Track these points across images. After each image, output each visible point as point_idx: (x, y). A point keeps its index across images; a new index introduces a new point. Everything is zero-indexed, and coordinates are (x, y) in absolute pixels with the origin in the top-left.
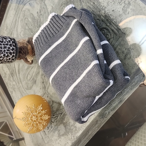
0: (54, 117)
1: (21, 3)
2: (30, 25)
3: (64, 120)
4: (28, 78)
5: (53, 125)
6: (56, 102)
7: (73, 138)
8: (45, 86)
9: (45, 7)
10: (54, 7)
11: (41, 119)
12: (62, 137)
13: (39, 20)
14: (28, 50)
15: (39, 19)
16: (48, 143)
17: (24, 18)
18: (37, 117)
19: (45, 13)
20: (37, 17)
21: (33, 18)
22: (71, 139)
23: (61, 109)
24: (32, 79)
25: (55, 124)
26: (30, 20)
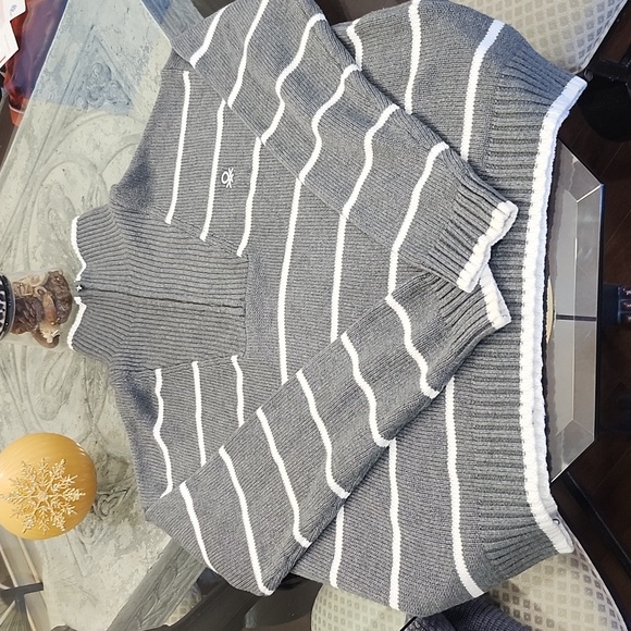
0: (108, 500)
1: (40, 162)
2: (63, 232)
3: (132, 507)
4: (49, 385)
5: (105, 525)
6: (115, 458)
7: (149, 556)
8: (91, 412)
12: (125, 556)
14: (43, 308)
16: (89, 574)
17: (48, 209)
18: (49, 492)
22: (146, 558)
23: (127, 478)
24: (57, 388)
25: (110, 520)
26: (61, 216)
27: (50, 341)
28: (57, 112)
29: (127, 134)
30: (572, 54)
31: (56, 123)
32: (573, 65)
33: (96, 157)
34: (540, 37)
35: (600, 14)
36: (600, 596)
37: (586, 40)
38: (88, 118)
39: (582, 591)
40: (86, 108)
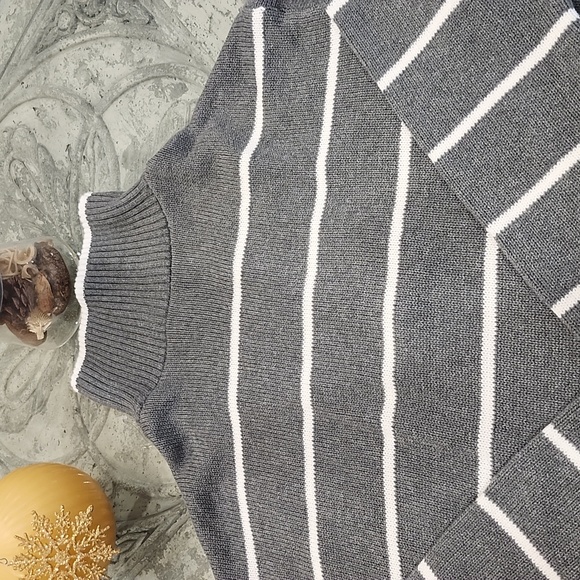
0: (119, 542)
2: (35, 190)
3: (161, 556)
6: (128, 489)
8: (85, 426)
9: (101, 133)
10: (140, 139)
11: (87, 560)
13: (74, 178)
14: (36, 294)
15: (74, 171)
17: (9, 158)
18: (71, 552)
19: (102, 155)
20: (67, 165)
21: (49, 166)
23: (148, 516)
26: (33, 168)
27: (40, 337)
28: (25, 31)
29: (146, 63)
33: (92, 93)
38: (78, 40)
40: (74, 27)
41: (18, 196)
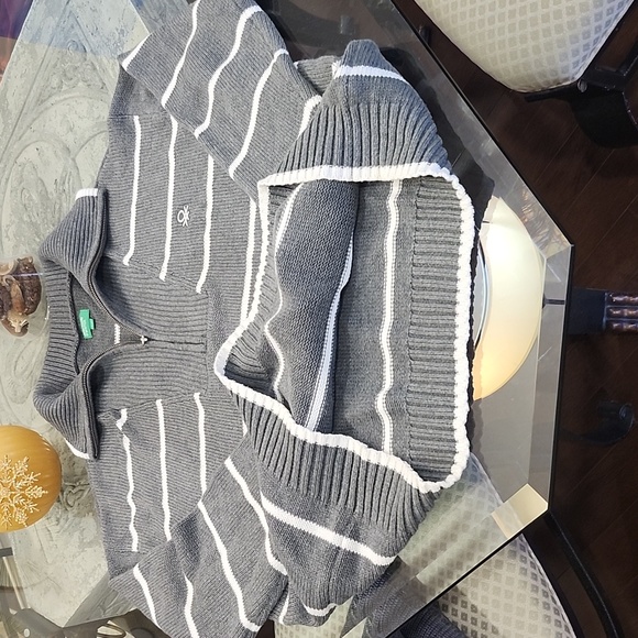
0: (74, 491)
1: (14, 137)
2: (35, 214)
4: (19, 369)
5: (70, 515)
9: (74, 173)
11: (24, 496)
12: (88, 550)
13: (57, 207)
14: (10, 299)
15: (58, 201)
16: (54, 562)
17: (21, 188)
18: (12, 489)
20: (54, 195)
21: (44, 196)
24: (27, 373)
25: (75, 511)
26: (34, 197)
27: (18, 330)
28: (31, 88)
29: (101, 120)
30: (565, 63)
31: (30, 99)
32: (566, 76)
33: (70, 139)
34: (533, 43)
35: (597, 24)
36: (558, 623)
37: (581, 50)
38: (62, 98)
39: (541, 618)
40: (60, 87)
41: (26, 218)
